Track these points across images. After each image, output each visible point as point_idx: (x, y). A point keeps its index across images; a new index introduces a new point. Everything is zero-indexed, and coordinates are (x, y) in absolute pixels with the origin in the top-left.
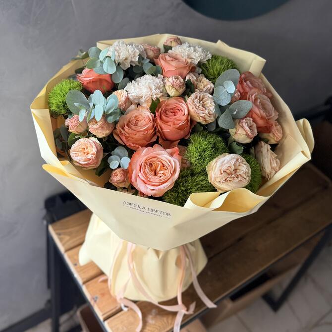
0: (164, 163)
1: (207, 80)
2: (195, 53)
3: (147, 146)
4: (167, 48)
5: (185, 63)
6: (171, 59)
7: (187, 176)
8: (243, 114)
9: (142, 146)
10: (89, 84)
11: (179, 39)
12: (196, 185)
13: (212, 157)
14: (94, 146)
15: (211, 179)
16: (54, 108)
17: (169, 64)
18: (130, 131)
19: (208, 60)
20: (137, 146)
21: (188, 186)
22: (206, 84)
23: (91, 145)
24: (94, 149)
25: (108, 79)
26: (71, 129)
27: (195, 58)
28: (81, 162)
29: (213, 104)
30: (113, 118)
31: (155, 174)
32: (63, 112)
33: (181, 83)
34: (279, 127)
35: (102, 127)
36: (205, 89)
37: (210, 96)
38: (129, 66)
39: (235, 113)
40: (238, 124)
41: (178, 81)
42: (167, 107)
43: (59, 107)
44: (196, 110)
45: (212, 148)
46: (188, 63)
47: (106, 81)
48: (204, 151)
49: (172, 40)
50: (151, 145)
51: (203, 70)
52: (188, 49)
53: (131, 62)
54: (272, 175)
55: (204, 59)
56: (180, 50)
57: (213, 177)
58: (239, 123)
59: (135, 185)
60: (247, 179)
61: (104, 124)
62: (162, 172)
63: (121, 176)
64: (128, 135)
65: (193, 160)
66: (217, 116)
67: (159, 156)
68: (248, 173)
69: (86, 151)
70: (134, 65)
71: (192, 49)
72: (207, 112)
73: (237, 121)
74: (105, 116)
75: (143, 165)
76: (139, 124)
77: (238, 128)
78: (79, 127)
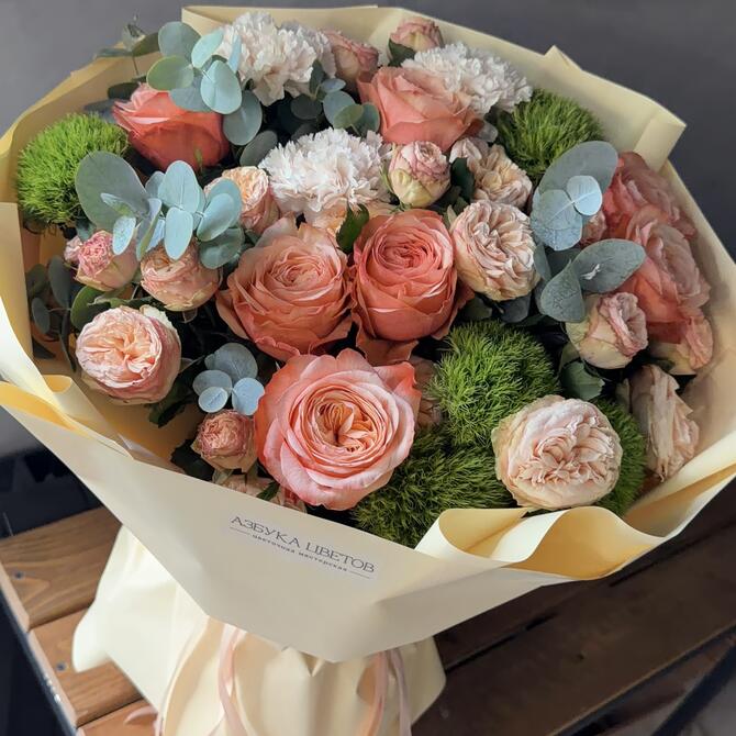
0: (367, 408)
1: (515, 167)
2: (484, 77)
3: (318, 351)
4: (399, 54)
5: (455, 106)
6: (412, 87)
7: (431, 452)
8: (612, 280)
9: (304, 352)
10: (151, 137)
11: (437, 29)
12: (455, 483)
13: (513, 403)
14: (154, 336)
15: (505, 469)
16: (33, 200)
17: (406, 102)
18: (271, 301)
19: (521, 106)
20: (289, 348)
21: (433, 483)
22: (509, 177)
23: (146, 332)
24: (152, 347)
25: (213, 127)
26: (84, 274)
27: (482, 92)
28: (109, 383)
29: (530, 241)
30: (222, 254)
31: (337, 439)
32: (62, 216)
33: (438, 166)
34: (705, 327)
35: (185, 280)
36: (506, 193)
37: (523, 217)
38: (282, 96)
39: (590, 276)
40: (595, 309)
41: (432, 160)
42: (391, 238)
43: (50, 200)
44: (479, 255)
45: (516, 375)
46: (460, 105)
47: (206, 133)
48: (490, 383)
49: (414, 29)
50: (333, 349)
51: (501, 133)
52: (464, 62)
53: (289, 82)
54: (675, 469)
55: (508, 100)
56: (440, 62)
57: (510, 466)
58: (599, 307)
59: (270, 467)
60: (609, 478)
61: (190, 271)
62: (359, 434)
63: (232, 437)
64: (263, 312)
65: (454, 407)
66: (537, 280)
67: (353, 387)
68: (613, 460)
69: (127, 348)
70: (295, 94)
71: (477, 63)
72: (509, 264)
73: (595, 299)
74: (198, 245)
75: (301, 408)
76: (301, 279)
77: (593, 321)
78: (110, 271)
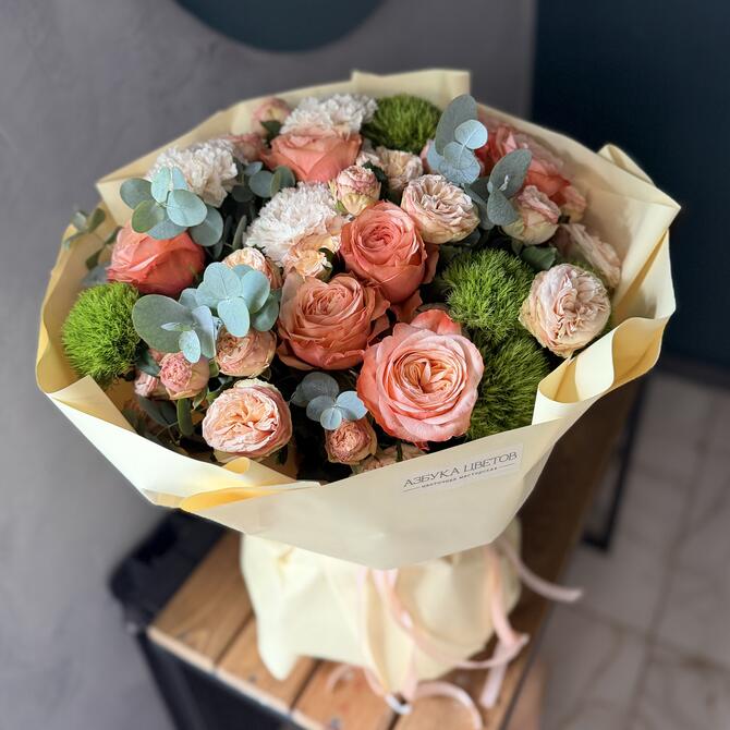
0: (432, 355)
1: (402, 153)
2: (343, 108)
3: (378, 341)
4: (272, 130)
5: (341, 137)
8: (518, 183)
9: (365, 348)
10: (151, 276)
12: (516, 369)
14: (261, 396)
17: (311, 151)
19: (376, 113)
20: (354, 352)
21: (503, 377)
22: (402, 163)
23: (256, 399)
24: (267, 405)
25: (186, 243)
26: (175, 393)
27: (349, 118)
28: (251, 448)
29: (456, 189)
32: (124, 366)
33: (370, 177)
35: (255, 350)
36: (409, 174)
38: (226, 195)
39: (504, 187)
45: (507, 275)
46: (345, 135)
47: (187, 250)
48: (494, 291)
49: (268, 108)
50: (387, 332)
52: (323, 106)
54: (618, 277)
55: (368, 112)
56: (308, 115)
57: (549, 333)
58: (520, 205)
59: (400, 434)
62: (441, 375)
65: (482, 320)
67: (416, 347)
69: (245, 419)
71: (331, 103)
72: (460, 210)
76: (331, 306)
77: (524, 215)
78: (194, 378)
